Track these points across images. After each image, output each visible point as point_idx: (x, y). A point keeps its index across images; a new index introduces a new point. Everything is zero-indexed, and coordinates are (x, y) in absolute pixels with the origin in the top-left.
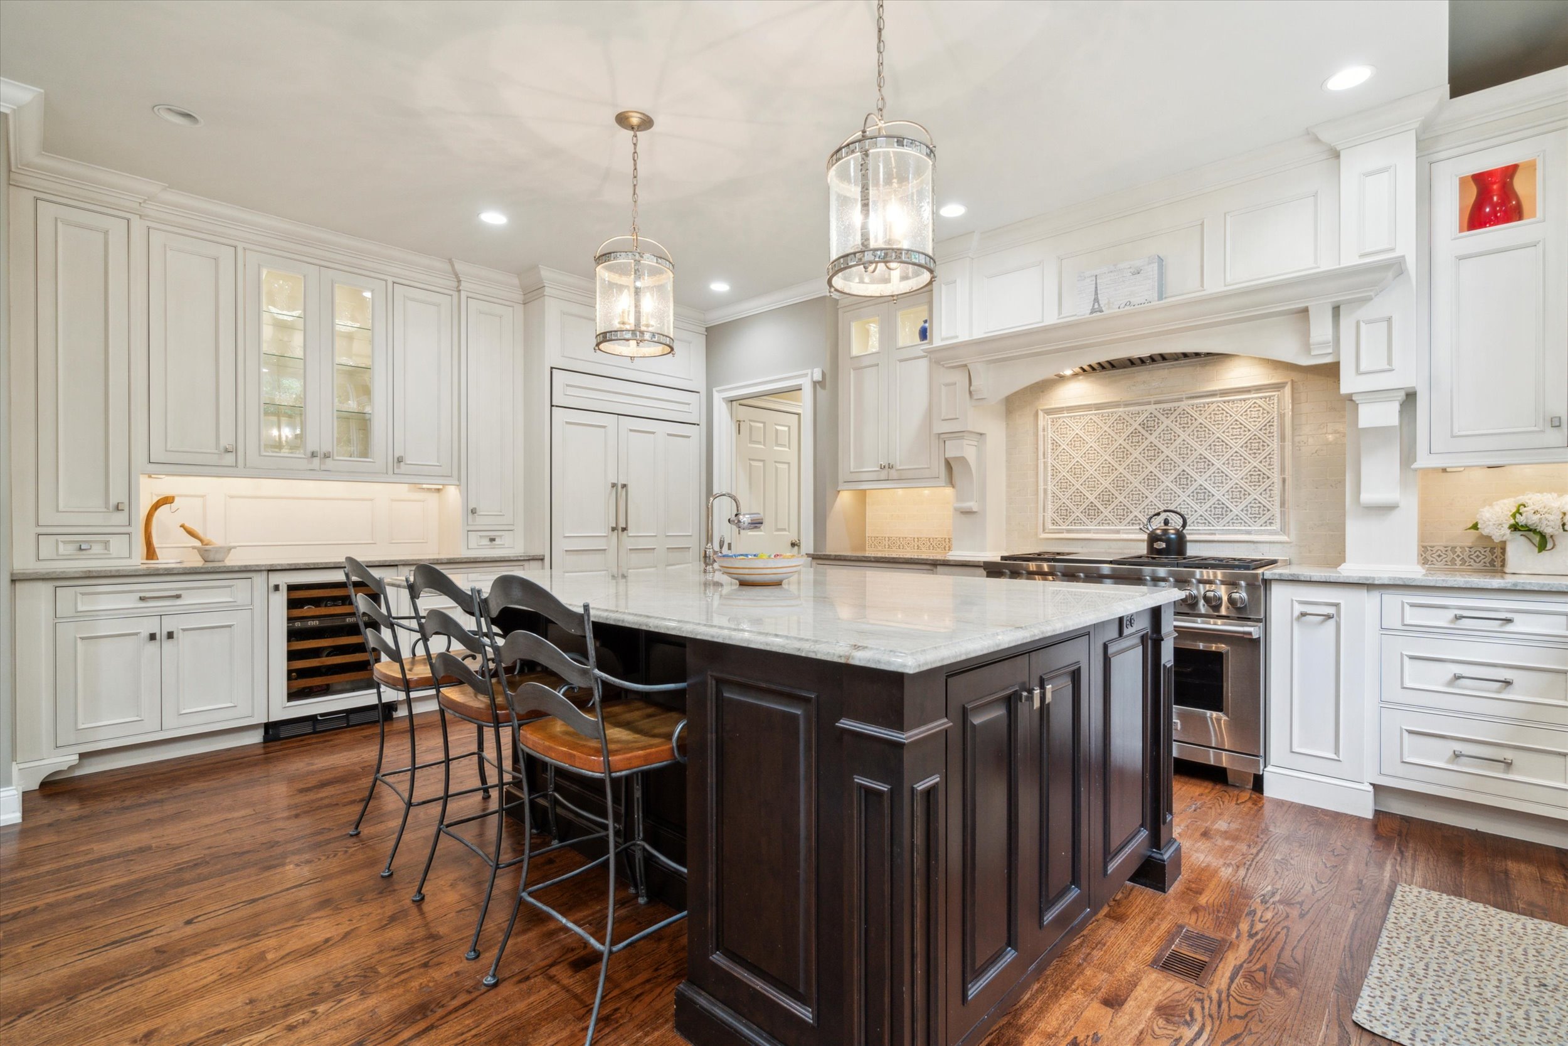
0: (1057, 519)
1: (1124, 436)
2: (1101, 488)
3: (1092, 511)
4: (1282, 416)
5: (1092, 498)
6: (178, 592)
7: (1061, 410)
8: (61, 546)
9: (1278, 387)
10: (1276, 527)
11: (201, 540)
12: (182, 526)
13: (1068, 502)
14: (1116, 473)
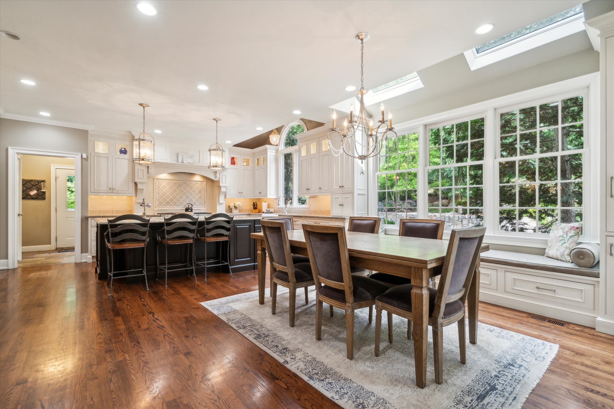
0: (159, 205)
1: (175, 187)
2: (170, 198)
3: (168, 203)
4: (204, 187)
5: (168, 200)
7: (160, 179)
9: (204, 182)
10: (203, 207)
13: (162, 201)
14: (174, 195)
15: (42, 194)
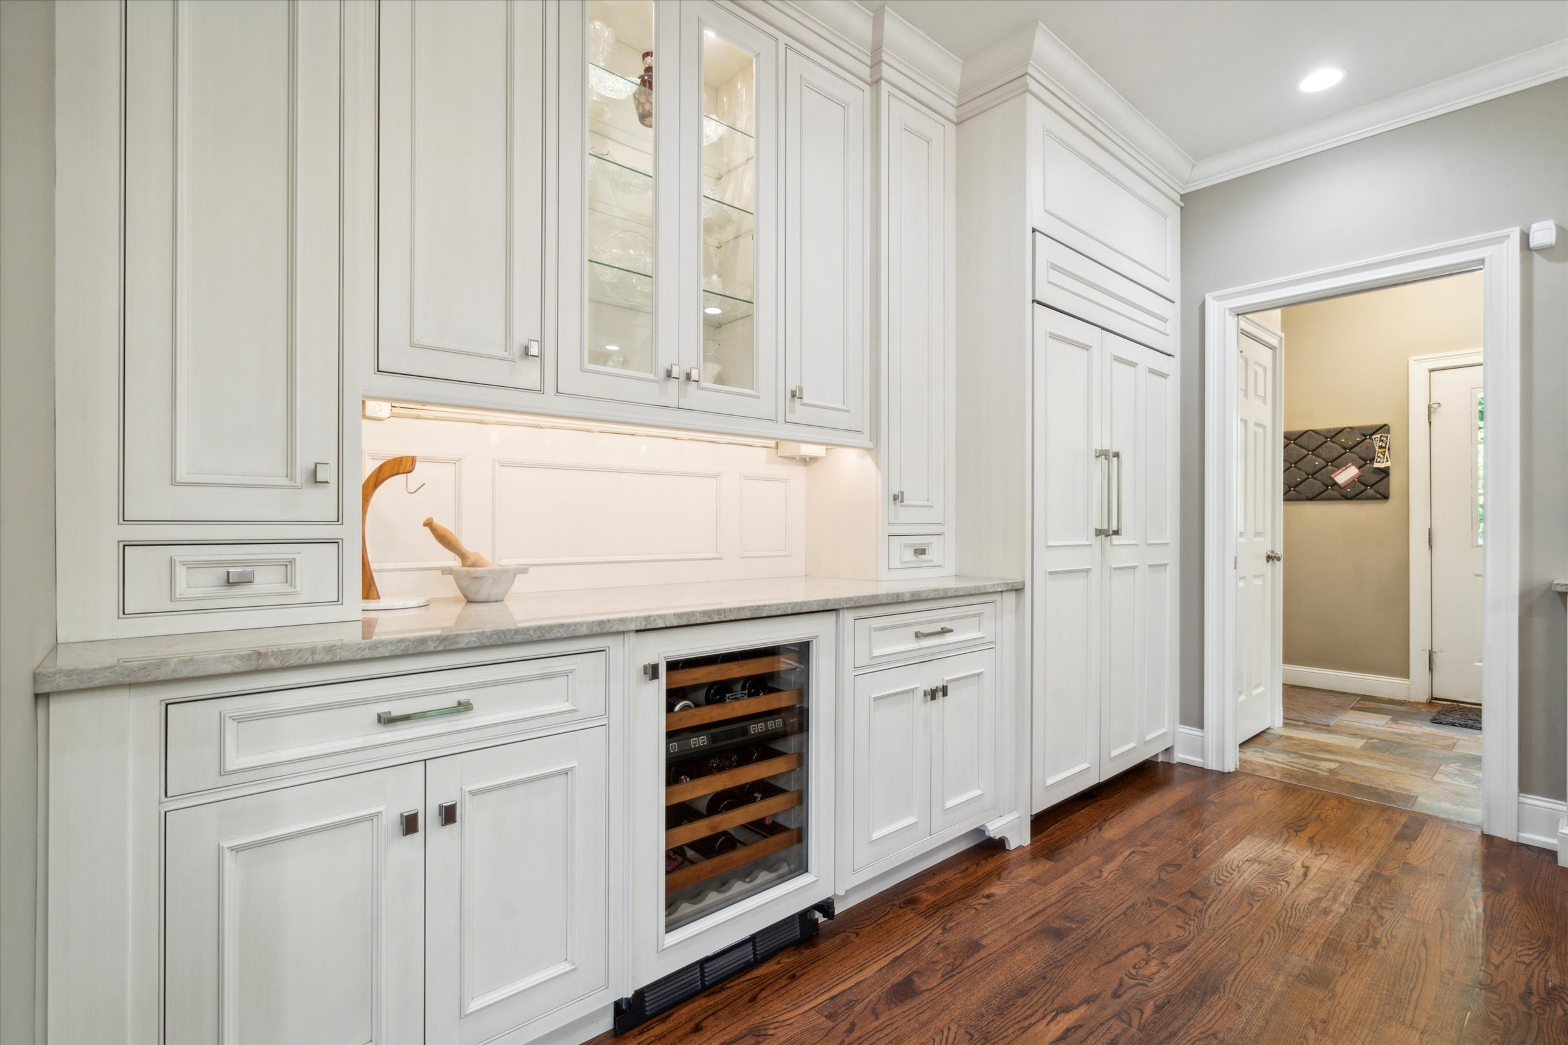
6: (462, 696)
8: (181, 572)
11: (463, 556)
12: (429, 524)
15: (1375, 478)
